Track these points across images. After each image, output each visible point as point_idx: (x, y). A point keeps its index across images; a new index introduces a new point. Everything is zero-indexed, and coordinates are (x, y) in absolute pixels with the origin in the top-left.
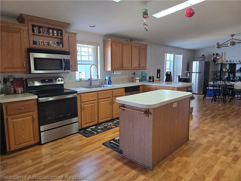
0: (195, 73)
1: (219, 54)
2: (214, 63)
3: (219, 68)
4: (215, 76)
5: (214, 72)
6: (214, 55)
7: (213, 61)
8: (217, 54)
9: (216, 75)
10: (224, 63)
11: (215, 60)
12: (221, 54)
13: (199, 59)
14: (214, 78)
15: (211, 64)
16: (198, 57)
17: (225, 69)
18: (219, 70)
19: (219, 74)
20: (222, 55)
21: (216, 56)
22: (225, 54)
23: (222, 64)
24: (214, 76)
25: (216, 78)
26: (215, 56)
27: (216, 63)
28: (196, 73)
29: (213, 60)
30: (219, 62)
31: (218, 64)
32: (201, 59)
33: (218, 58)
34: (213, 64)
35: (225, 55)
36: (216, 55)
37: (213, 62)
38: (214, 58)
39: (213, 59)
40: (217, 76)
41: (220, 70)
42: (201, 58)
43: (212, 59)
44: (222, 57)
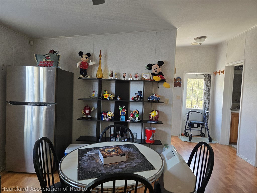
0: (34, 104)
1: (93, 54)
2: (82, 76)
3: (94, 92)
4: (87, 112)
5: (84, 100)
6: (82, 57)
7: (79, 72)
8: (89, 55)
9: (90, 109)
10: (104, 77)
11: (84, 70)
12: (97, 56)
13: (39, 61)
14: (85, 116)
15: (76, 80)
16: (36, 56)
17: (108, 93)
18: (96, 94)
19: (96, 105)
20: (100, 59)
21: (86, 58)
22: (106, 56)
23: (101, 81)
24: (85, 112)
25: (89, 116)
26: (84, 59)
27: (89, 77)
28: (40, 104)
29: (80, 69)
30: (95, 74)
31: (92, 80)
32: (44, 60)
33: (92, 66)
34: (79, 78)
35: (106, 60)
36: (87, 56)
37: (81, 74)
38: (83, 64)
39: (81, 65)
40: (92, 110)
41: (96, 96)
42: (47, 58)
43: (78, 65)
44: (100, 64)
